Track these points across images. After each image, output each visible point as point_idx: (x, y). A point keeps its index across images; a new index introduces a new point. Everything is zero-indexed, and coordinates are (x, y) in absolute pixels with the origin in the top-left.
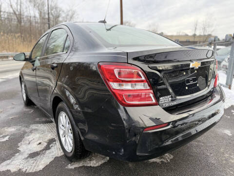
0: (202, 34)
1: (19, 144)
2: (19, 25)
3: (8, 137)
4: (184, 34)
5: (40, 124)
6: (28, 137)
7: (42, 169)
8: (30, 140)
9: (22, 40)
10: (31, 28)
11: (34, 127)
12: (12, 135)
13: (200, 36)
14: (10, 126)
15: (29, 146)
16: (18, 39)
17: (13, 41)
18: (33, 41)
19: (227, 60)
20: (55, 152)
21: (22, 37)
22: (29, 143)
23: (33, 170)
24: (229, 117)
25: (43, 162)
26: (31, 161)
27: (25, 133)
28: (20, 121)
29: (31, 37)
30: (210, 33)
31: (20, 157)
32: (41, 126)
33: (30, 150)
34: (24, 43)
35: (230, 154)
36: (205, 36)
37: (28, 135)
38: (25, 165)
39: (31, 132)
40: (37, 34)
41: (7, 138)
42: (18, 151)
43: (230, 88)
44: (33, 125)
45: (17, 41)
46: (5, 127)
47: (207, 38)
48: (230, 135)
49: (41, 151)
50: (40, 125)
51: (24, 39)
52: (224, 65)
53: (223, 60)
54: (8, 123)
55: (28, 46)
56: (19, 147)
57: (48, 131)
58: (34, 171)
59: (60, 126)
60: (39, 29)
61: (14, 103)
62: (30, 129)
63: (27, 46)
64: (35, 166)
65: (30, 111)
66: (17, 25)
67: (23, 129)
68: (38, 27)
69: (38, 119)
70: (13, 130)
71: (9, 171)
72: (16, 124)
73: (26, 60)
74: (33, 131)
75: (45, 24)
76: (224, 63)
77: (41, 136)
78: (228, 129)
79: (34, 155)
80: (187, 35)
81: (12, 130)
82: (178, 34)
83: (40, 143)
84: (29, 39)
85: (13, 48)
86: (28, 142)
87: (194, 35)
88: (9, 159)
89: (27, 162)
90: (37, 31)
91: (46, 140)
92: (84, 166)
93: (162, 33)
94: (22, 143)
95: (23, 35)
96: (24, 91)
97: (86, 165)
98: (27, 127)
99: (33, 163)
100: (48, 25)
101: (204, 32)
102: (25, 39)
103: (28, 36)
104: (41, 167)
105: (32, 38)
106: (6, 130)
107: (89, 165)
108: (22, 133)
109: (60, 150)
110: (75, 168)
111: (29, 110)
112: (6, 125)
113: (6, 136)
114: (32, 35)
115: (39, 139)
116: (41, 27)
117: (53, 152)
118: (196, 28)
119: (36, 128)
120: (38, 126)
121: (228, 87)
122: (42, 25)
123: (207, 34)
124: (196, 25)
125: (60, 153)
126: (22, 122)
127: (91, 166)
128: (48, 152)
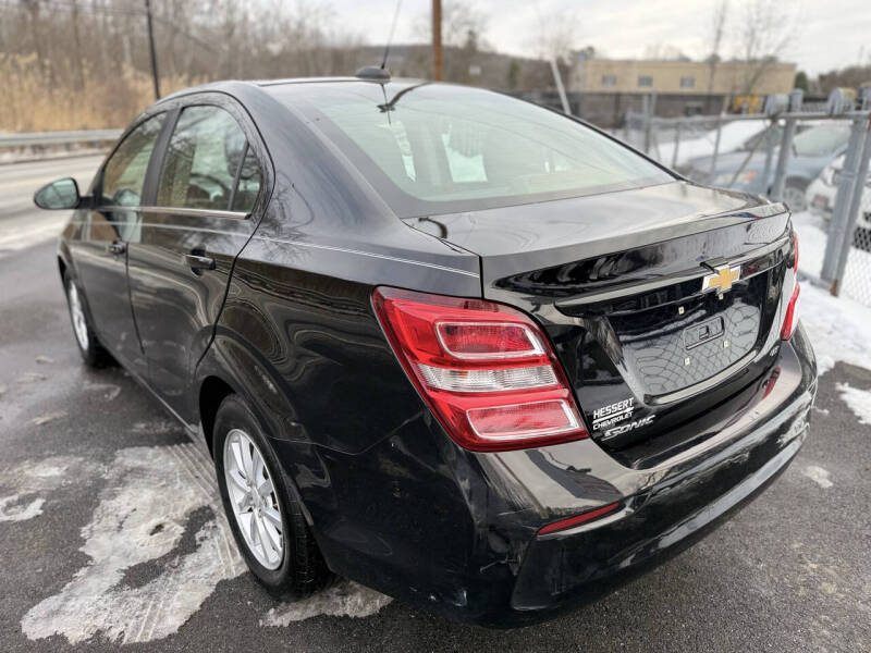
0: (743, 55)
1: (85, 531)
2: (29, 17)
3: (39, 502)
4: (672, 56)
5: (152, 447)
6: (114, 503)
7: (175, 630)
8: (122, 513)
9: (47, 80)
10: (76, 30)
11: (129, 458)
12: (51, 495)
13: (734, 64)
14: (40, 458)
15: (121, 539)
16: (31, 78)
17: (10, 83)
18: (88, 84)
19: (829, 174)
20: (215, 563)
21: (43, 67)
22: (120, 528)
23: (145, 634)
24: (826, 412)
25: (176, 604)
26: (135, 598)
27: (99, 484)
28: (75, 434)
29: (81, 66)
30: (771, 52)
31: (93, 582)
32: (156, 456)
33: (127, 556)
34: (56, 92)
35: (824, 562)
36: (752, 62)
37: (113, 496)
38: (116, 615)
39: (121, 481)
40: (105, 55)
41: (35, 509)
42: (84, 560)
43: (834, 292)
44: (126, 451)
45: (26, 85)
46: (23, 459)
47: (759, 73)
48: (827, 484)
49: (164, 558)
50: (150, 452)
51: (52, 77)
52: (817, 197)
53: (817, 174)
54: (34, 445)
55: (72, 101)
56: (83, 542)
57: (185, 478)
58: (149, 638)
59: (232, 473)
60: (112, 30)
61: (43, 358)
62: (116, 470)
63: (67, 104)
64: (150, 618)
65: (108, 391)
66: (23, 17)
67: (91, 467)
68: (105, 24)
69: (143, 426)
70: (54, 472)
71: (59, 639)
72: (60, 450)
73: (81, 203)
74: (128, 478)
75: (131, 13)
76: (817, 187)
77: (159, 497)
78: (821, 460)
79: (141, 575)
80: (685, 60)
81: (49, 472)
82: (651, 56)
83: (159, 528)
84: (72, 77)
85: (14, 111)
86: (114, 524)
87: (713, 61)
88: (56, 592)
89: (120, 603)
90: (104, 44)
91: (180, 513)
92: (322, 617)
93: (591, 49)
94: (95, 525)
95: (47, 62)
96: (77, 312)
97: (329, 612)
98: (102, 459)
99: (144, 606)
100: (144, 20)
101: (749, 50)
102: (58, 78)
103: (67, 62)
104: (172, 623)
105: (86, 72)
106: (28, 472)
107: (339, 613)
108: (89, 483)
109: (234, 555)
110: (293, 624)
111: (103, 386)
112: (23, 452)
113: (30, 499)
114: (84, 61)
115: (153, 511)
116: (115, 24)
117: (208, 562)
118: (719, 33)
119: (139, 463)
120: (143, 457)
121: (830, 286)
122: (123, 19)
123: (760, 54)
124: (722, 19)
125: (235, 567)
126: (82, 440)
127: (346, 616)
128: (190, 560)
